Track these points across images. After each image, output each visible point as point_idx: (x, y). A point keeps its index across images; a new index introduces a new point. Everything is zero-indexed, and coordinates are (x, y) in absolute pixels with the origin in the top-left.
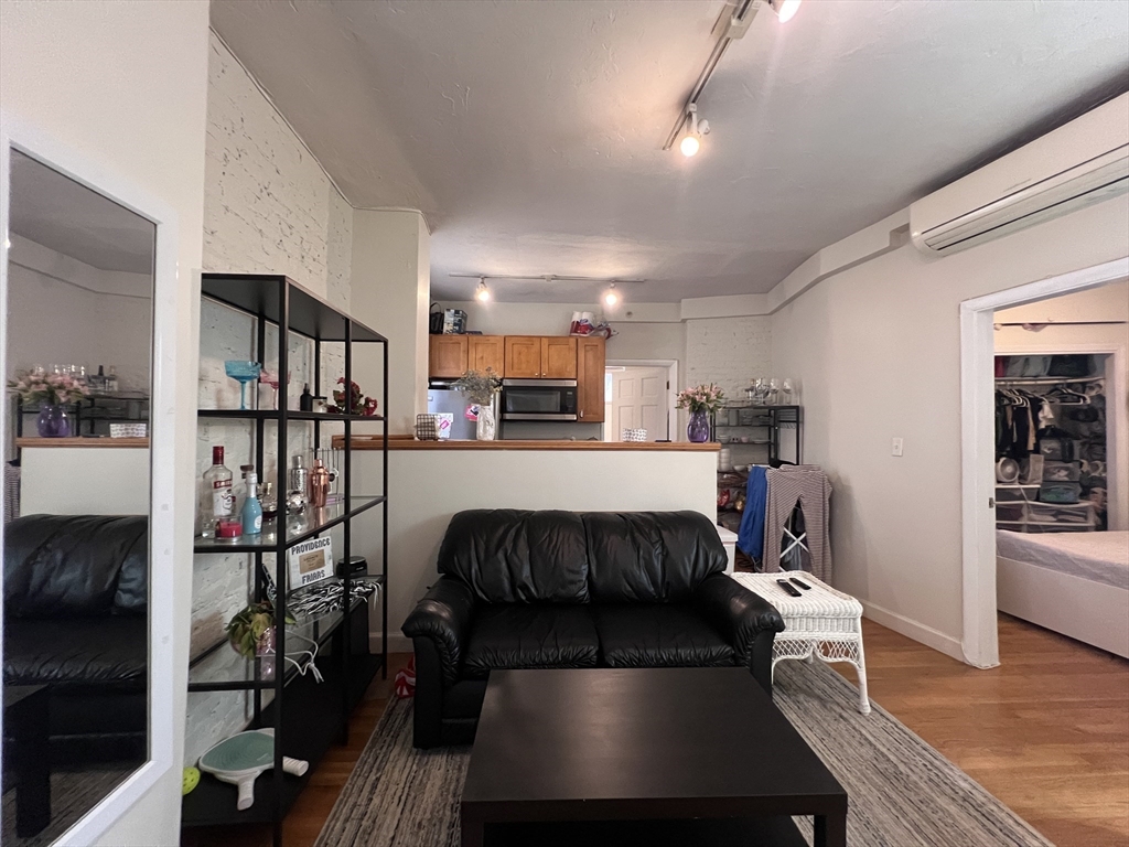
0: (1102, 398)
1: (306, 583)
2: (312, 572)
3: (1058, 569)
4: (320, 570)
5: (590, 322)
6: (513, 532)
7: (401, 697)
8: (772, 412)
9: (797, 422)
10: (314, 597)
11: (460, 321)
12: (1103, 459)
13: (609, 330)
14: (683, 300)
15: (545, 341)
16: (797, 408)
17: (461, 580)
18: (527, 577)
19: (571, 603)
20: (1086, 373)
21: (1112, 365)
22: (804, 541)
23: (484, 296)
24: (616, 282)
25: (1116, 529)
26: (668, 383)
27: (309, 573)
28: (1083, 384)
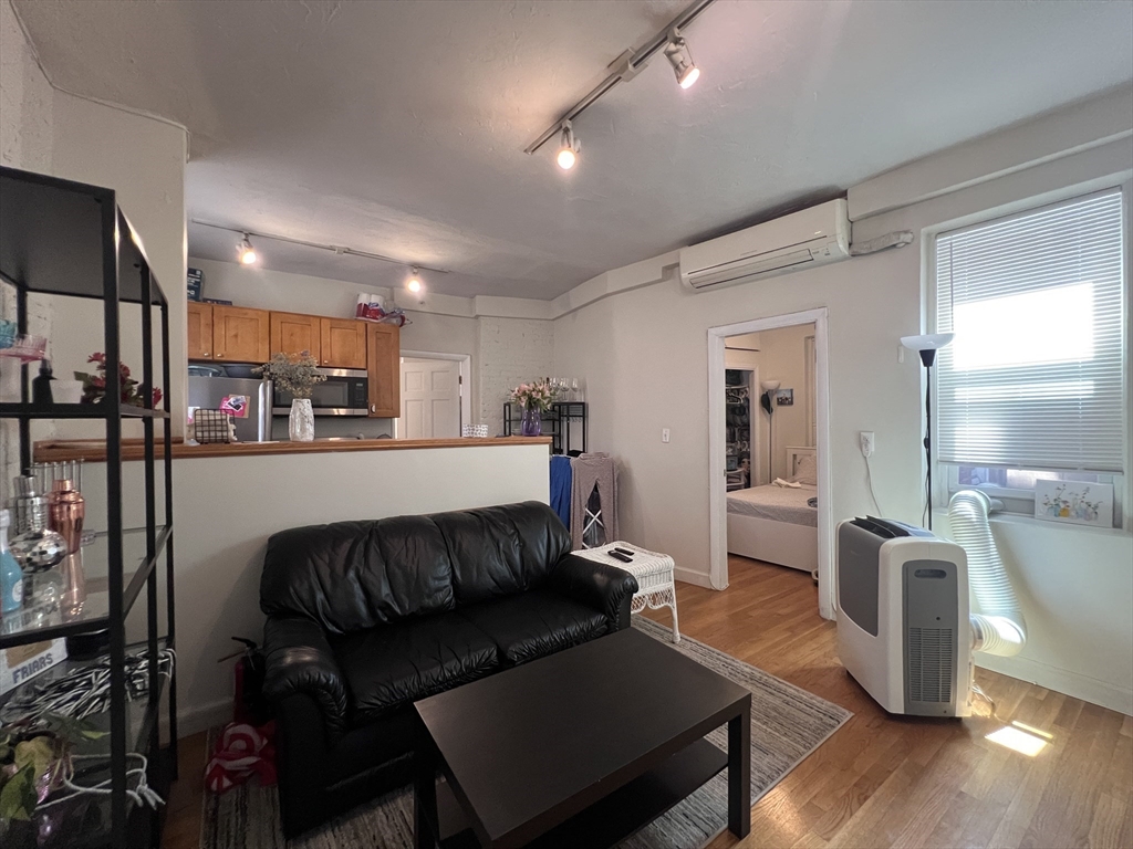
0: (747, 400)
1: (21, 681)
2: (31, 661)
3: (746, 514)
4: (44, 654)
5: (381, 306)
6: (361, 546)
7: (221, 791)
8: (556, 408)
9: (584, 416)
10: (70, 695)
11: (196, 283)
12: (748, 440)
13: (403, 318)
14: (478, 297)
15: (326, 325)
16: (583, 404)
17: (303, 615)
18: (388, 595)
19: (439, 613)
20: (739, 383)
21: (753, 376)
22: (600, 517)
23: (249, 258)
24: (418, 268)
25: (755, 486)
26: (460, 378)
27: (25, 664)
28: (738, 390)
